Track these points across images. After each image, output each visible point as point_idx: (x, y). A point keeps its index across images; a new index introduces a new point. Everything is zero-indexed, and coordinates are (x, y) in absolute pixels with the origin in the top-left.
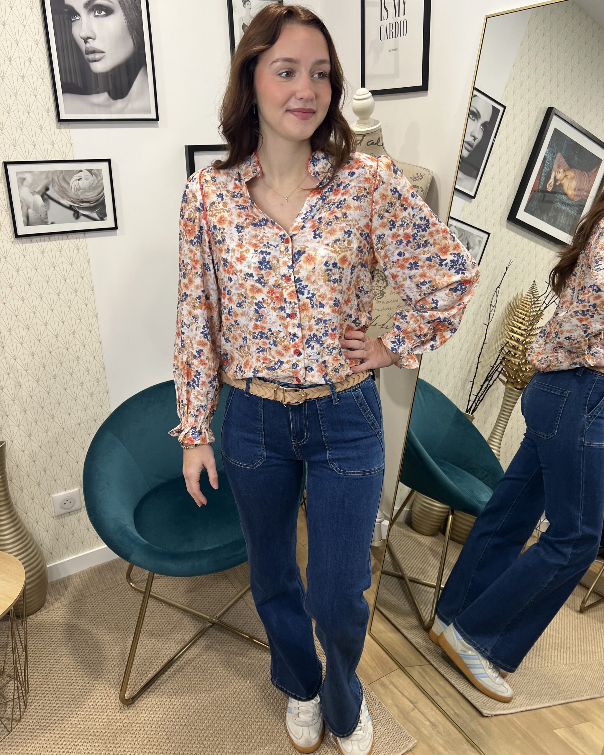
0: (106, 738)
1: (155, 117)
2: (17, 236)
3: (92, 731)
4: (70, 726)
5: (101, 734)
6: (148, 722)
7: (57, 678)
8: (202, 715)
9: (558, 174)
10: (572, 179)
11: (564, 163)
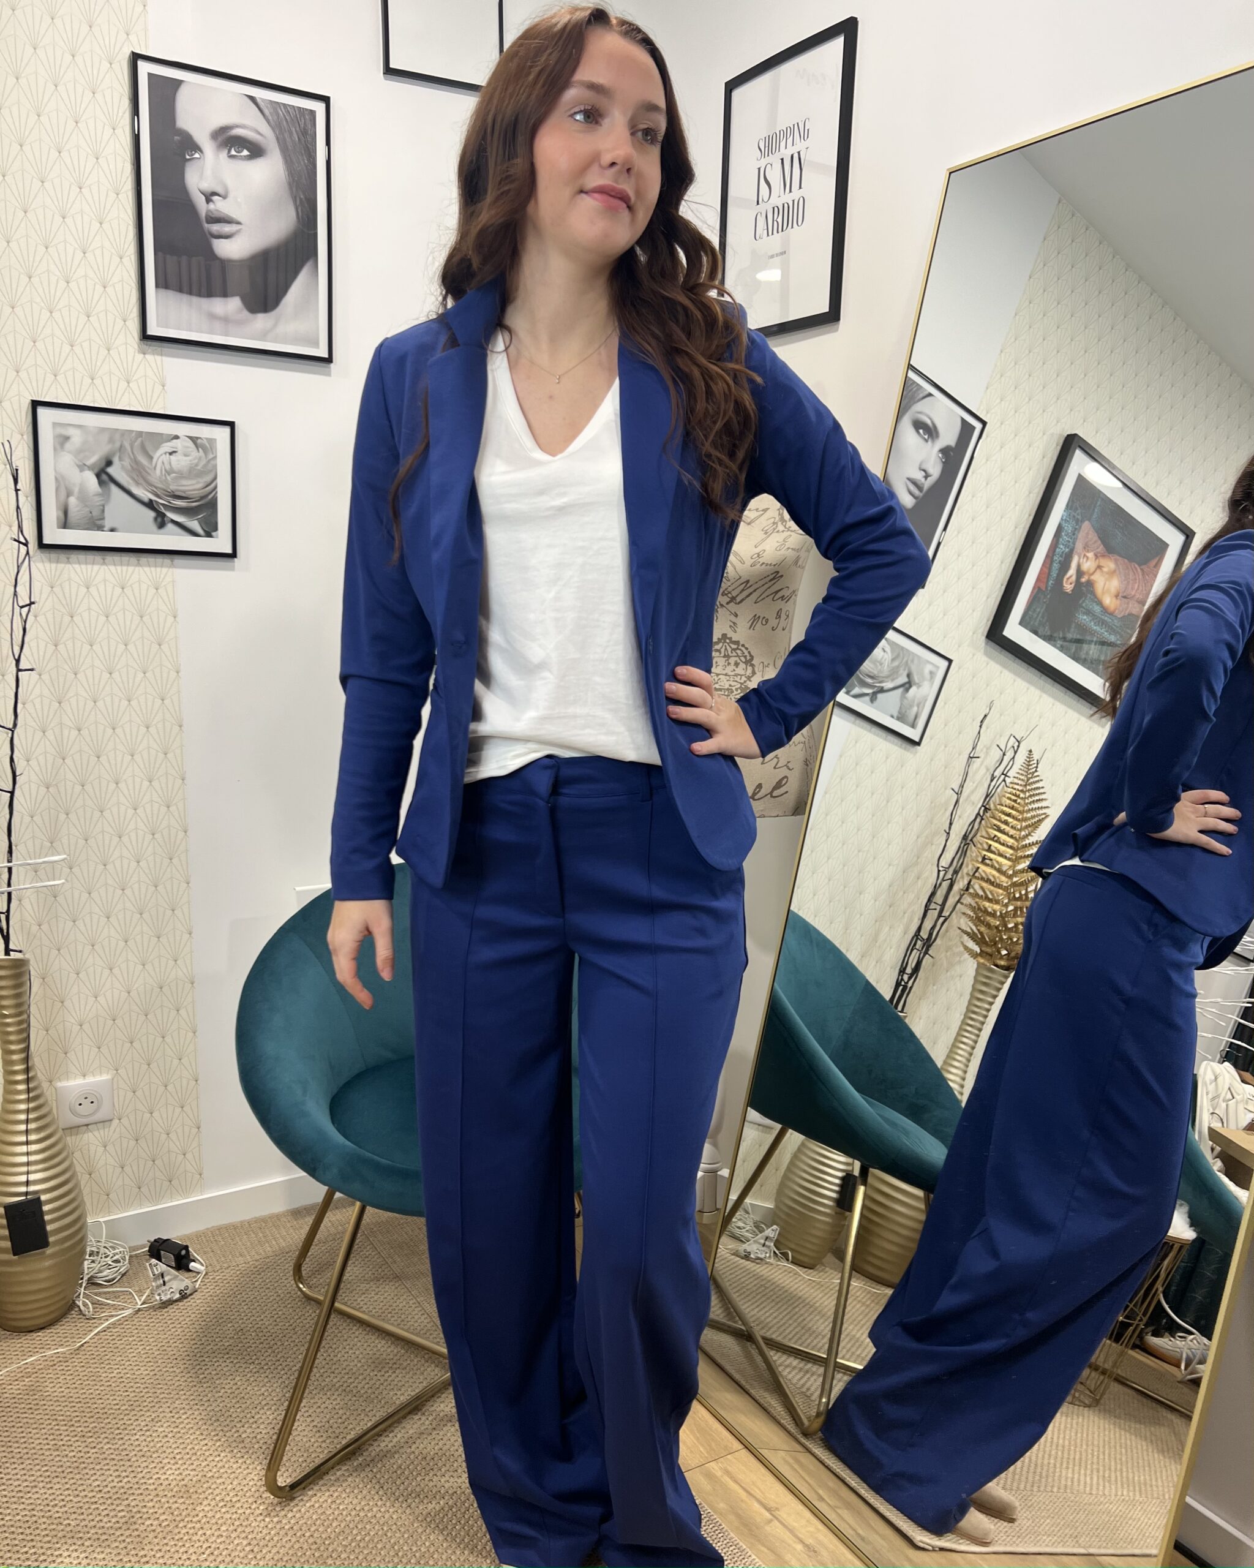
0: (123, 1545)
1: (326, 356)
3: (93, 1531)
4: (48, 1522)
5: (113, 1538)
6: (214, 1521)
7: (30, 1435)
8: (328, 1513)
9: (1085, 561)
10: (1112, 573)
11: (1095, 542)
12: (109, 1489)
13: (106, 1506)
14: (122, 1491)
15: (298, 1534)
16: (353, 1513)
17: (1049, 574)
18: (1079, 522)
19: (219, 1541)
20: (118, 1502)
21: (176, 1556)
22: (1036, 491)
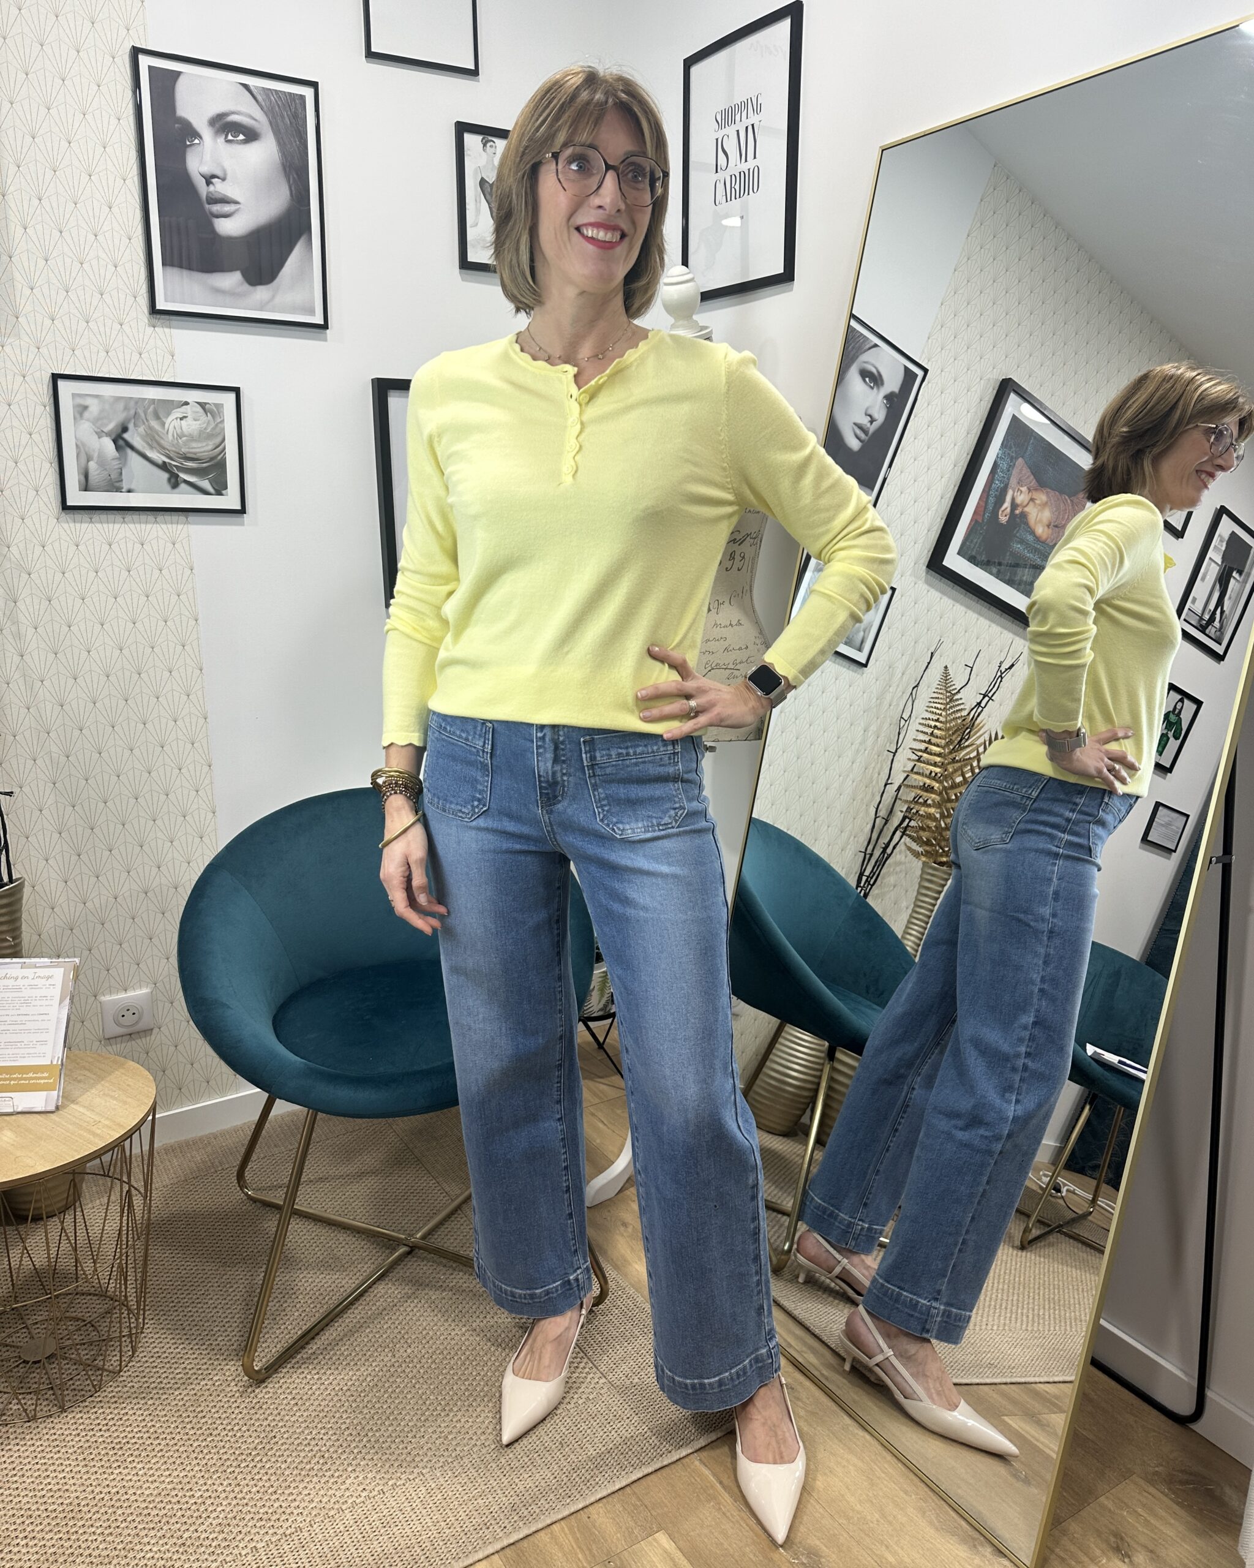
1: (322, 323)
2: (65, 507)
9: (1019, 494)
10: (1044, 505)
11: (1028, 477)
12: (166, 1355)
13: (165, 1370)
14: (179, 1356)
15: (337, 1389)
16: (385, 1369)
17: (985, 508)
18: (1013, 459)
19: (266, 1397)
20: (175, 1366)
21: (230, 1411)
22: (974, 431)
